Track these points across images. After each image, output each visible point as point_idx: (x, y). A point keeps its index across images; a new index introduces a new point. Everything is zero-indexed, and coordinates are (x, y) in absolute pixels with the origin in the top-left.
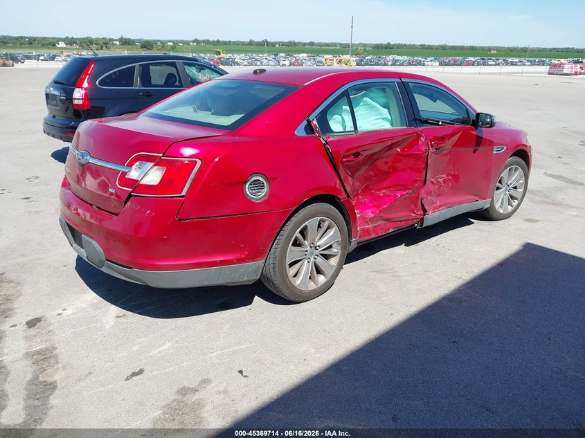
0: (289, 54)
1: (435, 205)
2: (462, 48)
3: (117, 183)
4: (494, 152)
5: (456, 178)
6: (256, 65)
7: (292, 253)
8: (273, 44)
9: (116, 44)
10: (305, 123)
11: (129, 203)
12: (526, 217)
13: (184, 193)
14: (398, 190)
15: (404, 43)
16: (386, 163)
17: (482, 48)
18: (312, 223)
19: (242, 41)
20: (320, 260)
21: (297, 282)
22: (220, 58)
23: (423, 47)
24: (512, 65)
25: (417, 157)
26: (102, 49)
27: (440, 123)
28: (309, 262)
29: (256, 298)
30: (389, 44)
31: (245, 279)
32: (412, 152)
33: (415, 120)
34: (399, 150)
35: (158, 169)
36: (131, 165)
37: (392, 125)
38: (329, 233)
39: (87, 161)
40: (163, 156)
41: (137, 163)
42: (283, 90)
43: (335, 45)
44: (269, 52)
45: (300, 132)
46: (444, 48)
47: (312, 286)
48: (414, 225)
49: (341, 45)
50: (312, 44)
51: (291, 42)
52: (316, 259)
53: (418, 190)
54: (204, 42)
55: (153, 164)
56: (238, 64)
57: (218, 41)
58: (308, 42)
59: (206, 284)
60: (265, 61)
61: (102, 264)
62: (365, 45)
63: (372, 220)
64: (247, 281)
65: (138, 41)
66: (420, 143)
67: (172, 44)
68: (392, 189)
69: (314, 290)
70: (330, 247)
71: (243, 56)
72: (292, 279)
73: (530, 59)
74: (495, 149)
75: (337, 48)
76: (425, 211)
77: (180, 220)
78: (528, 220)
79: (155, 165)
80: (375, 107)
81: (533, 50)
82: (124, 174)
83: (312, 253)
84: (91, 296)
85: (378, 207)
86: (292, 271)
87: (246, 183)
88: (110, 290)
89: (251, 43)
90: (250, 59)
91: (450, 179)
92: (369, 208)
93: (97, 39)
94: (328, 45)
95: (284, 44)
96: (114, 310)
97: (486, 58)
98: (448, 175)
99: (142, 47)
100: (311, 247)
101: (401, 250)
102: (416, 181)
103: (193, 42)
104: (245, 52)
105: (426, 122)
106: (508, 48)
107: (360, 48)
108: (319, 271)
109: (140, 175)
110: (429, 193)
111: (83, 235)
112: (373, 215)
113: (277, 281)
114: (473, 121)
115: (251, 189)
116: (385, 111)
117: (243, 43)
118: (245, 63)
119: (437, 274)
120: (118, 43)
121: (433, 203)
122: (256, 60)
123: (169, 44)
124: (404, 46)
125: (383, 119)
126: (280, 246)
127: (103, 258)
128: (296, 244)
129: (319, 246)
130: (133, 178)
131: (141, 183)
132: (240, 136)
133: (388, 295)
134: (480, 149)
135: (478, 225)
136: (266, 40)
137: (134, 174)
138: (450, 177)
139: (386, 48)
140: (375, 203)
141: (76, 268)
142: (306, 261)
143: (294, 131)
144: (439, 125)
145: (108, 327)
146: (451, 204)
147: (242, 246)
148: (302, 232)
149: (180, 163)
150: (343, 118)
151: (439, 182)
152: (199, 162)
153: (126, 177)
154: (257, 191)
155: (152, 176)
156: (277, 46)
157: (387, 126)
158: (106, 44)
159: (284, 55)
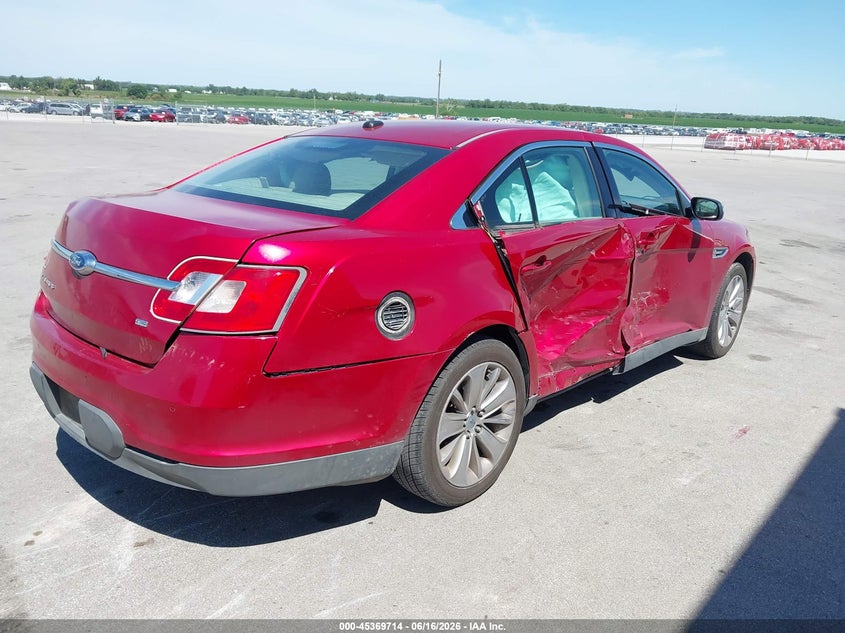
0: (348, 111)
1: (638, 338)
2: (587, 110)
3: (151, 311)
4: (714, 257)
5: (664, 296)
6: (303, 125)
7: (447, 424)
8: (325, 97)
9: (89, 88)
10: (463, 209)
11: (174, 347)
12: (750, 353)
13: (276, 328)
14: (590, 316)
15: (508, 100)
16: (575, 273)
17: (614, 111)
18: (476, 373)
19: (279, 90)
20: (484, 433)
21: (452, 472)
22: (249, 114)
23: (535, 106)
24: (655, 134)
25: (618, 263)
26: (67, 95)
27: (647, 212)
28: (468, 438)
29: (383, 503)
30: (488, 101)
31: (372, 474)
32: (613, 257)
33: (614, 206)
34: (593, 253)
35: (230, 285)
36: (178, 278)
37: (576, 213)
38: (499, 388)
39: (92, 270)
40: (239, 263)
41: (190, 275)
42: (423, 154)
43: (413, 100)
44: (321, 107)
45: (457, 222)
46: (562, 108)
47: (473, 479)
48: (608, 369)
49: (421, 100)
50: (380, 98)
51: (350, 94)
52: (478, 432)
53: (619, 315)
54: (223, 89)
55: (221, 276)
56: (276, 123)
57: (245, 90)
58: (374, 94)
59: (307, 486)
60: (316, 120)
61: (117, 452)
62: (455, 102)
63: (555, 364)
64: (374, 477)
65: (124, 85)
66: (623, 242)
67: (175, 91)
68: (583, 314)
69: (476, 486)
70: (499, 412)
71: (282, 111)
72: (443, 468)
73: (677, 127)
74: (715, 252)
75: (416, 104)
76: (627, 348)
77: (268, 375)
78: (754, 357)
79: (224, 279)
80: (554, 185)
81: (680, 116)
82: (165, 294)
83: (473, 423)
84: (87, 504)
85: (563, 342)
86: (444, 455)
87: (378, 308)
88: (119, 492)
89: (293, 93)
90: (294, 115)
91: (655, 298)
92: (550, 344)
93: (60, 81)
94: (403, 100)
95: (340, 97)
96: (131, 530)
97: (620, 125)
98: (655, 291)
99: (129, 94)
100: (472, 412)
101: (588, 408)
102: (616, 301)
103: (208, 89)
104: (285, 106)
105: (629, 210)
106: (648, 112)
107: (448, 106)
108: (482, 452)
109: (196, 296)
110: (630, 320)
111: (81, 402)
112: (556, 356)
113: (421, 473)
114: (687, 210)
115: (385, 318)
116: (566, 192)
117: (281, 94)
118: (286, 122)
119: (654, 450)
120: (92, 87)
121: (636, 335)
122: (303, 117)
123: (171, 90)
124: (509, 105)
125: (563, 204)
126: (428, 413)
127: (122, 442)
128: (453, 408)
129: (483, 411)
130: (182, 301)
131: (198, 310)
132: (365, 227)
133: (590, 489)
134: (699, 251)
135: (689, 365)
136: (315, 90)
137: (184, 294)
138: (657, 295)
139: (484, 107)
140: (559, 337)
141: (58, 453)
142: (465, 437)
143: (449, 222)
144: (645, 215)
145: (122, 566)
146: (657, 335)
147: (370, 416)
148: (461, 389)
149: (268, 275)
150: (511, 202)
151: (642, 303)
152: (303, 273)
153: (169, 299)
154: (395, 322)
155: (219, 297)
156: (331, 99)
157: (568, 215)
158: (74, 87)
159: (341, 112)
